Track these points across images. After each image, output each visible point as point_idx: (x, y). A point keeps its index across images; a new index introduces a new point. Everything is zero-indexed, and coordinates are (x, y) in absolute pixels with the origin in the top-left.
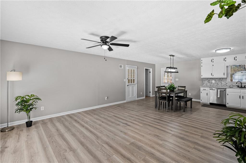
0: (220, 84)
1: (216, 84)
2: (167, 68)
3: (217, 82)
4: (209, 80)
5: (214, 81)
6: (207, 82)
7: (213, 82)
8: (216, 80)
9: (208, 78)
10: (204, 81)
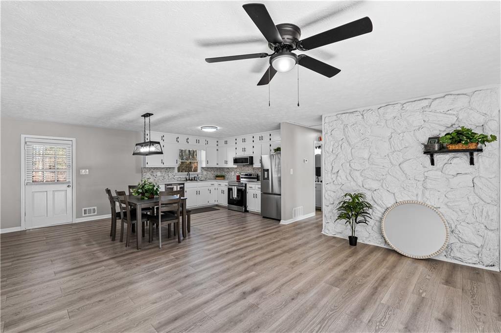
0: (167, 177)
1: (162, 177)
2: (137, 145)
3: (163, 174)
4: (152, 172)
5: (159, 172)
6: (150, 175)
7: (159, 174)
8: (163, 170)
9: (151, 168)
10: (145, 174)
